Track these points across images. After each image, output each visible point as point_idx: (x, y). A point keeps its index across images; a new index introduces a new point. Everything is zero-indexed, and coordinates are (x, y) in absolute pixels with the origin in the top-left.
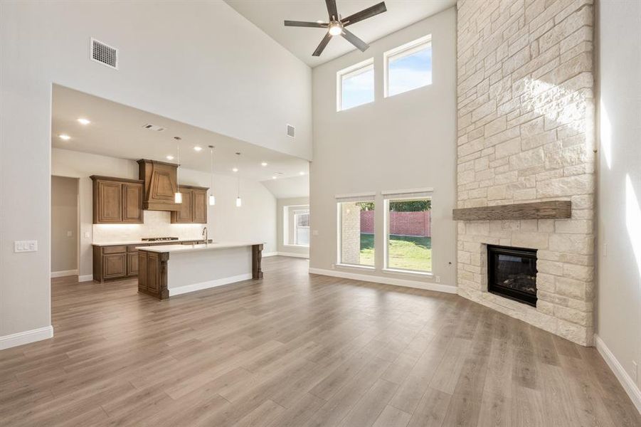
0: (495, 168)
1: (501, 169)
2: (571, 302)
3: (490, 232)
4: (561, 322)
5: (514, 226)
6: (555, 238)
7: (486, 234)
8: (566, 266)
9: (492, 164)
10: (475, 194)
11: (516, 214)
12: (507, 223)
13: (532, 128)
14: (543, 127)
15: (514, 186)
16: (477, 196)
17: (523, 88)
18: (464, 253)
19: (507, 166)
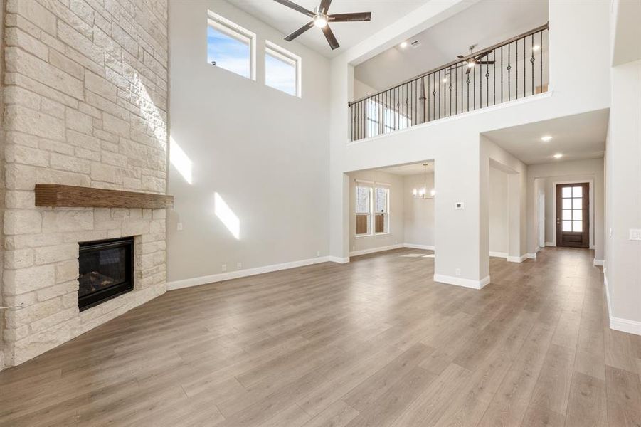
0: (102, 140)
6: (153, 224)
13: (139, 122)
14: (147, 129)
15: (125, 172)
16: (71, 167)
17: (133, 78)
18: (38, 269)
19: (116, 147)
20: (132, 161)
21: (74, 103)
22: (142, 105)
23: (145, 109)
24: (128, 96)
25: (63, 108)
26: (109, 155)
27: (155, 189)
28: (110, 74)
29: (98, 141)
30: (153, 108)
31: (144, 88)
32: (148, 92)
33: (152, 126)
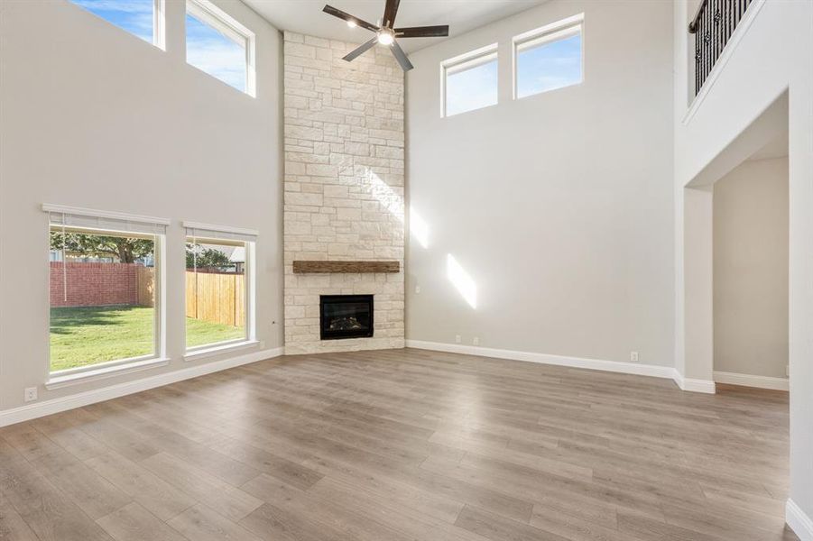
0: (336, 227)
1: (343, 230)
2: (397, 324)
3: (330, 283)
4: (391, 339)
5: (356, 277)
6: (387, 286)
7: (328, 286)
8: (394, 303)
9: (334, 224)
10: (312, 247)
11: (372, 269)
12: (350, 276)
13: (371, 206)
14: (379, 209)
15: (356, 246)
16: (314, 248)
17: (364, 173)
18: (295, 307)
19: (349, 229)
20: (363, 237)
21: (316, 209)
22: (374, 191)
23: (378, 192)
24: (359, 189)
25: (309, 215)
26: (342, 236)
27: (390, 256)
28: (342, 180)
29: (334, 229)
30: (387, 188)
31: (375, 176)
32: (380, 178)
33: (386, 204)
